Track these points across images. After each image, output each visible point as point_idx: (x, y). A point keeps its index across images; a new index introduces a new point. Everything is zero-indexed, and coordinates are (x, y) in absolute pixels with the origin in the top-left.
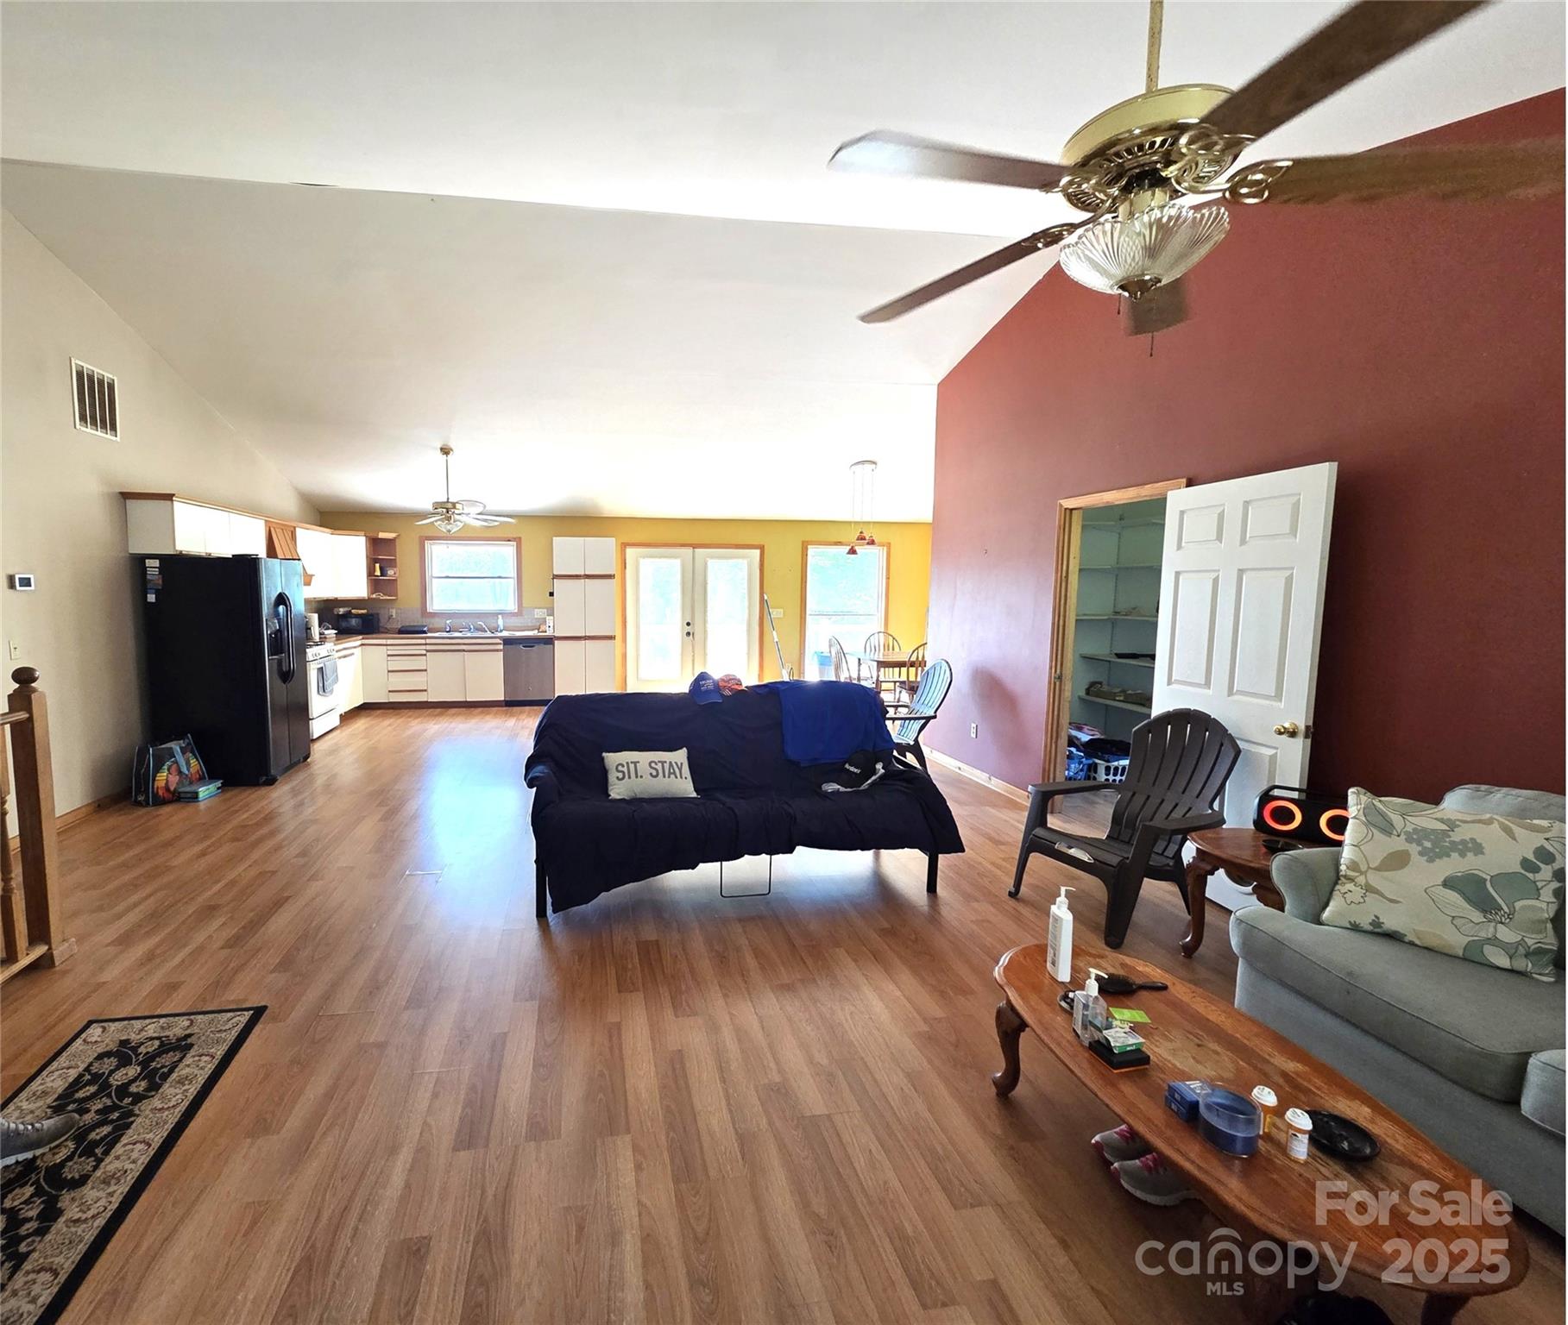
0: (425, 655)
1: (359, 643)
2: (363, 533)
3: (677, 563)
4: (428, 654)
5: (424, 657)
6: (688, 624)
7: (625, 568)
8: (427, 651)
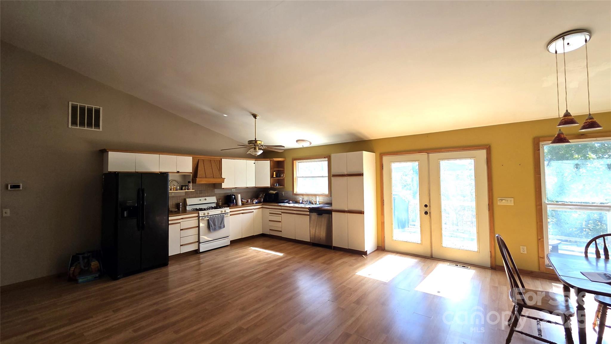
0: (281, 214)
1: (261, 206)
2: (269, 159)
3: (415, 165)
4: (282, 214)
5: (280, 215)
6: (426, 206)
7: (383, 169)
8: (282, 212)
